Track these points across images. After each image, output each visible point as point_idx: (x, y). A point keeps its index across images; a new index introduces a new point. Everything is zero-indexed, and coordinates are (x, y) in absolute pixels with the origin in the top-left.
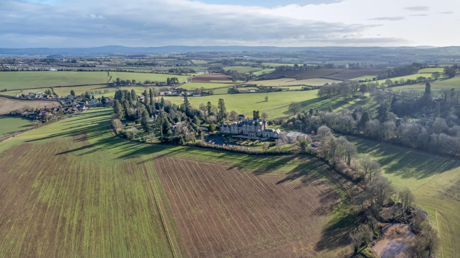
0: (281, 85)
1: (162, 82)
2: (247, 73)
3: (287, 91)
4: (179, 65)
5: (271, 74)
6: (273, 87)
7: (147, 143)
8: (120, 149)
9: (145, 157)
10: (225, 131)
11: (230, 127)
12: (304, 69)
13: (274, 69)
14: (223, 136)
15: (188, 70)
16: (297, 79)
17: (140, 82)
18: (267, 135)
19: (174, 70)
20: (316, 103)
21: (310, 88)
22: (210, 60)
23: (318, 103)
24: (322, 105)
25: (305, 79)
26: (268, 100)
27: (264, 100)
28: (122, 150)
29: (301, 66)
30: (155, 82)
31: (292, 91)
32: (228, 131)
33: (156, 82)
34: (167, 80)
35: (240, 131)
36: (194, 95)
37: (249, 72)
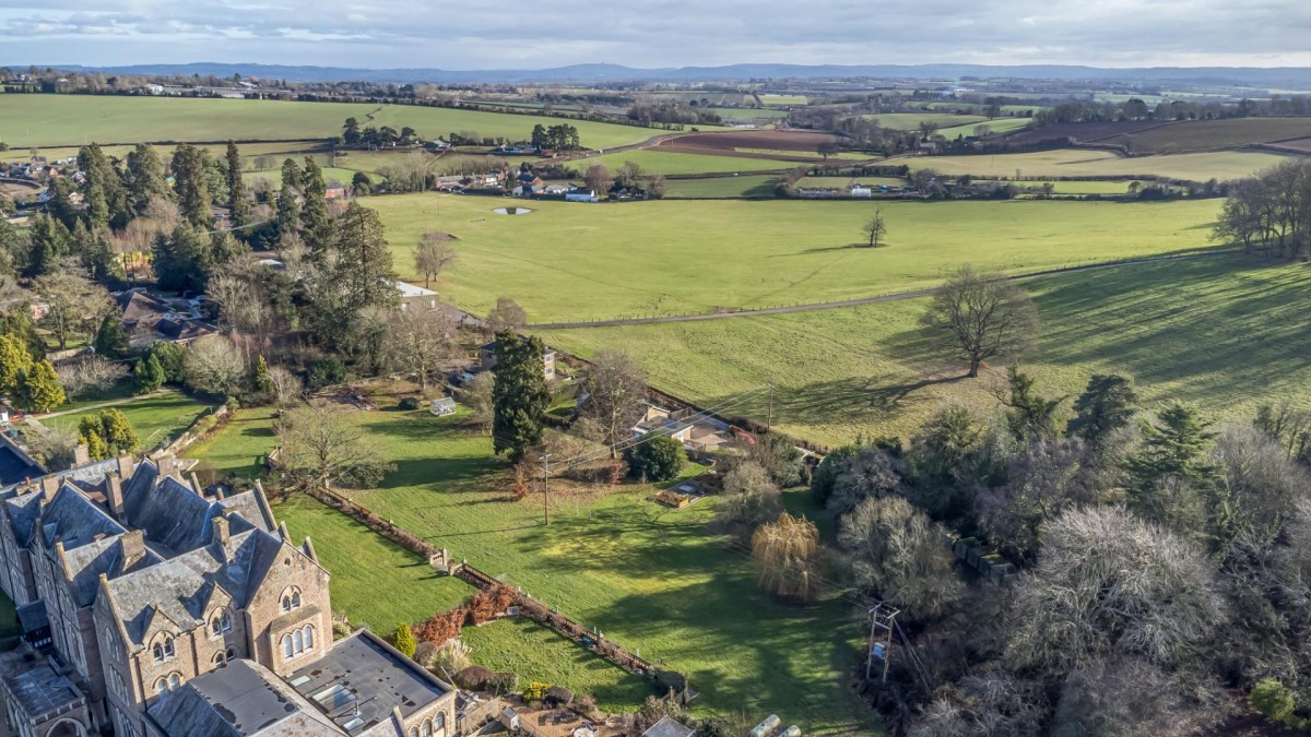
0: (1023, 174)
3: (1040, 198)
12: (1171, 116)
16: (1124, 153)
20: (1190, 289)
21: (1177, 189)
23: (1205, 287)
24: (1236, 311)
25: (1163, 152)
26: (884, 239)
27: (862, 240)
29: (1160, 104)
30: (496, 142)
31: (1068, 199)
33: (499, 140)
34: (535, 134)
37: (922, 127)
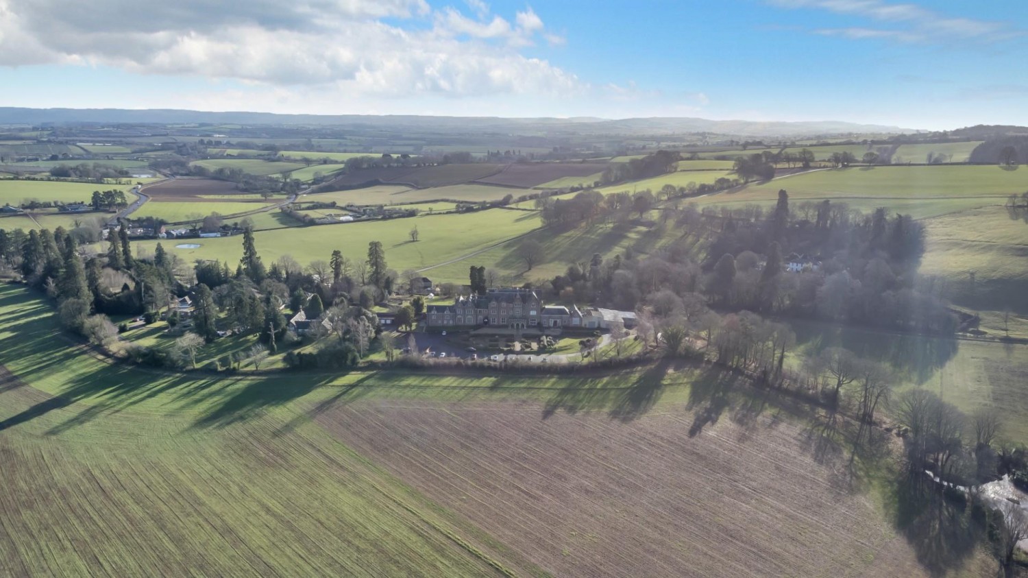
0: (394, 203)
1: (75, 203)
2: (275, 176)
3: (428, 214)
4: (60, 156)
5: (338, 175)
6: (385, 208)
7: (246, 374)
8: (173, 401)
9: (280, 413)
10: (440, 322)
11: (455, 311)
13: (342, 166)
14: (444, 333)
15: (111, 171)
16: (415, 186)
17: (7, 205)
18: (555, 322)
19: (71, 171)
22: (137, 144)
26: (418, 237)
27: (409, 239)
28: (183, 403)
29: (398, 157)
30: (53, 204)
31: (440, 214)
32: (448, 321)
33: (55, 203)
34: (93, 198)
35: (480, 317)
36: (202, 235)
37: (281, 173)
